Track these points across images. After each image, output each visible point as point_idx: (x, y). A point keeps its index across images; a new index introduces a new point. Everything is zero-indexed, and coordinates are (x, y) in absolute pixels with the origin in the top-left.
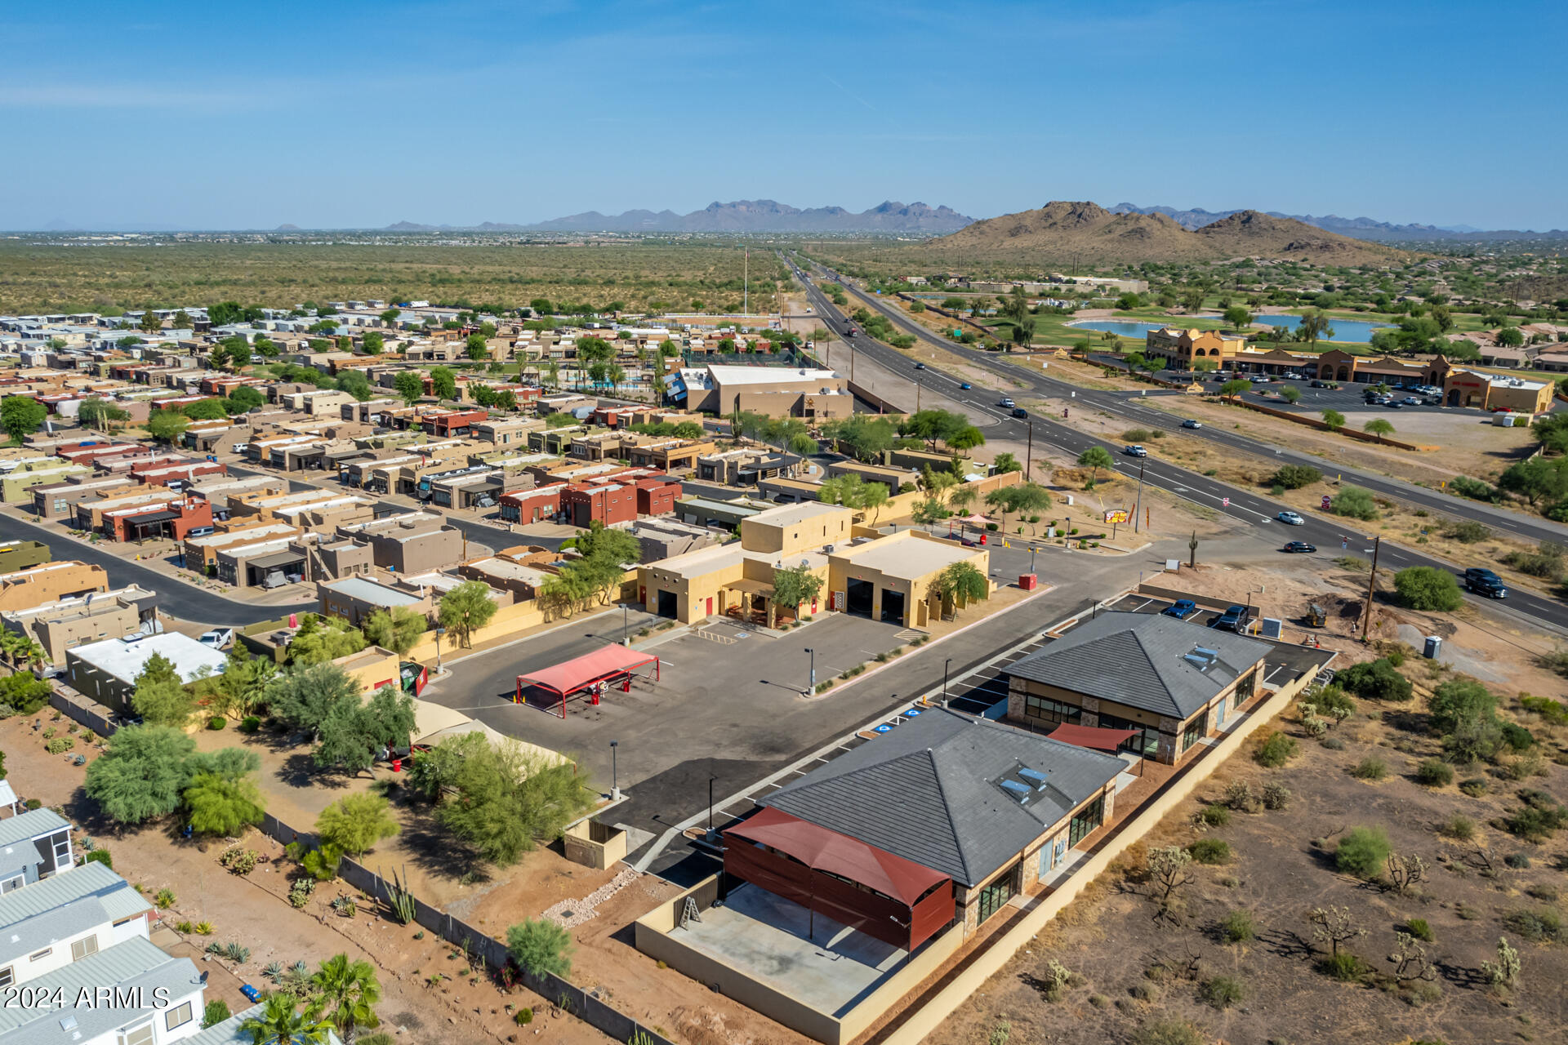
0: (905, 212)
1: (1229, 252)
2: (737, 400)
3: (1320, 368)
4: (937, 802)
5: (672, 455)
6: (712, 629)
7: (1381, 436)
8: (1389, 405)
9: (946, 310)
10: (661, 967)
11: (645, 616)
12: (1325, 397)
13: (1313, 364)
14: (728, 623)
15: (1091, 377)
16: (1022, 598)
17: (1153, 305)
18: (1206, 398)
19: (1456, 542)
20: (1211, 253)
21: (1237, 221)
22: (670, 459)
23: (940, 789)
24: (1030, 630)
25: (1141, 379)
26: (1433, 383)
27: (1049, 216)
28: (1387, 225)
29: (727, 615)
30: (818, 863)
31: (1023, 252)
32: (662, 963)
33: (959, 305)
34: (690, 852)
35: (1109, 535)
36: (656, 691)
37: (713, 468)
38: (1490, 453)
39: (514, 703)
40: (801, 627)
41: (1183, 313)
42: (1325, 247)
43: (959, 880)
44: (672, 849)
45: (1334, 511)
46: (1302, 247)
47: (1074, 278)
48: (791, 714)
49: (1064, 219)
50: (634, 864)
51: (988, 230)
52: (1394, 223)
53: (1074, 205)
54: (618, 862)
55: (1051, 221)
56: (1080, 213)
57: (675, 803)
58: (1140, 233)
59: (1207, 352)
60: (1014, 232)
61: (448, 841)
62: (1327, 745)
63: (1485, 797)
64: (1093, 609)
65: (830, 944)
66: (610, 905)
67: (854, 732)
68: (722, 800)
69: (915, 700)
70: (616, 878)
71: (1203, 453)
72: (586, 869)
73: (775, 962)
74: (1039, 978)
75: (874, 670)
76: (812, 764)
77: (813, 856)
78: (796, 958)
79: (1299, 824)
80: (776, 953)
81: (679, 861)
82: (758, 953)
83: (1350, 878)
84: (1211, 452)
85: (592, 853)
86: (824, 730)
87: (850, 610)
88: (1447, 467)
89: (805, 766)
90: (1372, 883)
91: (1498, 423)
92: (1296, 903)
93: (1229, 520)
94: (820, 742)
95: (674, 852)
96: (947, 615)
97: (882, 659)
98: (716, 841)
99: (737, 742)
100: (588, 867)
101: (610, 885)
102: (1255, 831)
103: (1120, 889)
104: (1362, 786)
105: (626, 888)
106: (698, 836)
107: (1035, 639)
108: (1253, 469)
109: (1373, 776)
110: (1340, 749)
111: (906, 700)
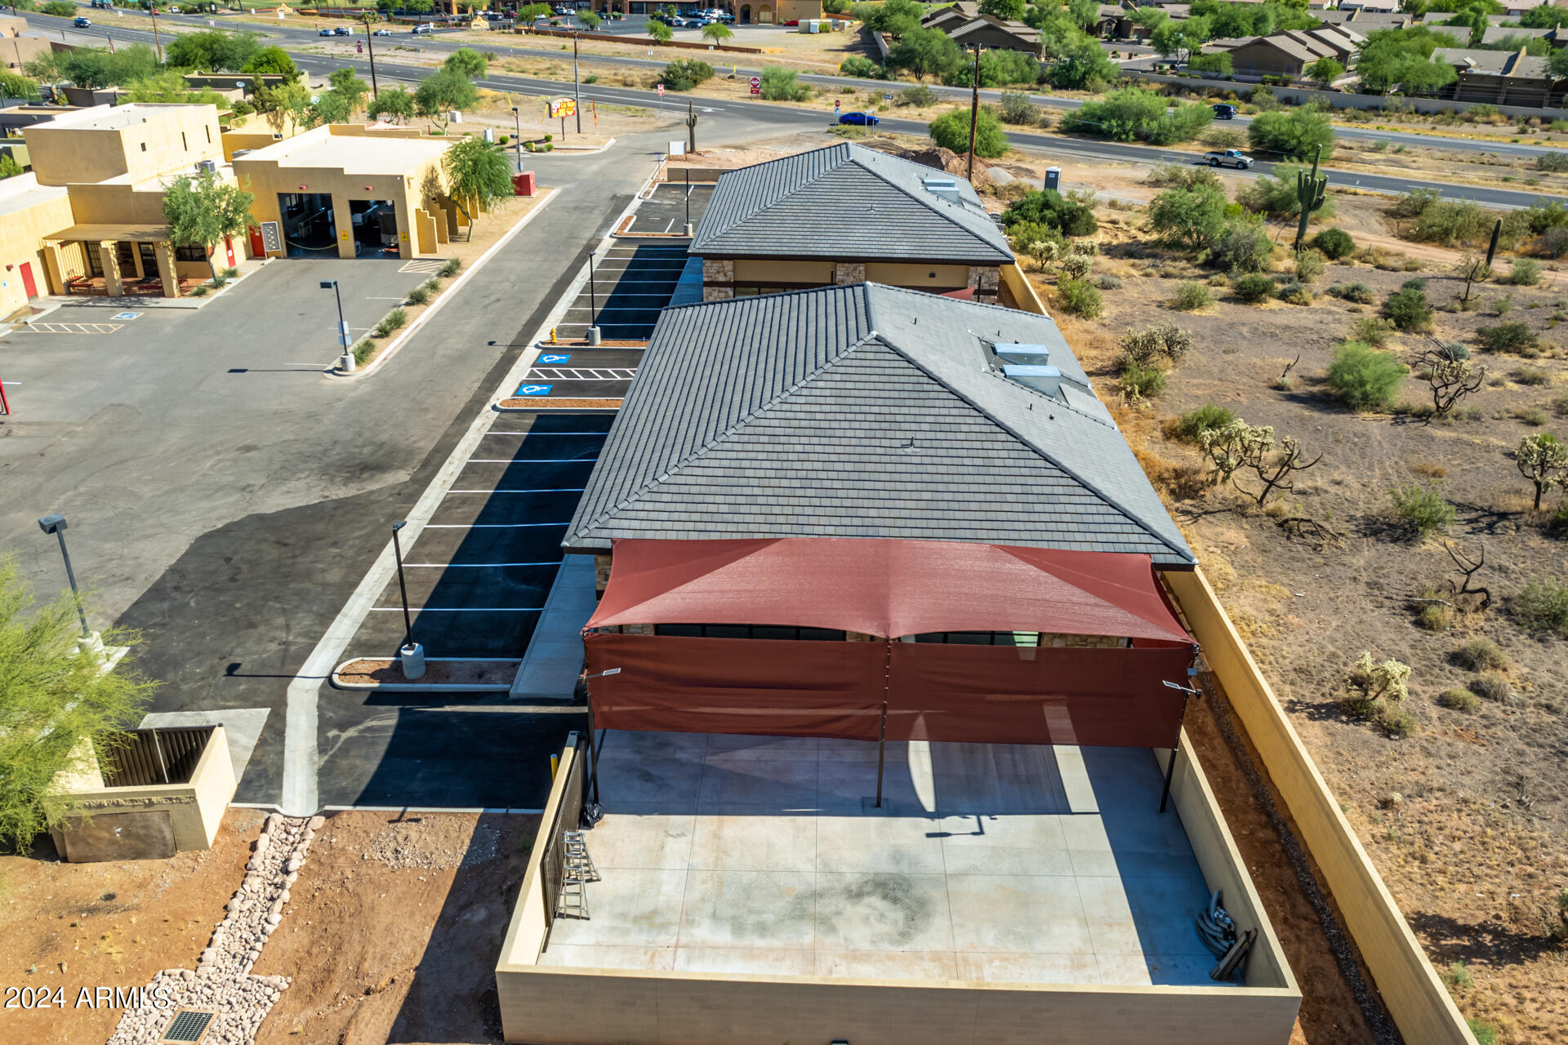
3: (593, 2)
4: (976, 423)
6: (53, 317)
7: (721, 43)
12: (620, 23)
14: (80, 304)
16: (526, 210)
18: (497, 30)
19: (912, 107)
23: (962, 399)
24: (588, 235)
26: (712, 6)
29: (69, 294)
30: (904, 623)
34: (388, 719)
35: (556, 135)
36: (16, 431)
38: (831, 50)
40: (227, 288)
44: (343, 727)
45: (764, 98)
48: (340, 405)
50: (274, 797)
54: (229, 812)
57: (252, 625)
62: (1105, 286)
63: (1314, 304)
64: (636, 204)
65: (928, 801)
66: (298, 939)
67: (488, 407)
68: (355, 585)
69: (533, 342)
70: (257, 861)
71: (555, 67)
72: (158, 863)
73: (875, 901)
74: (1318, 700)
75: (420, 318)
76: (469, 473)
77: (880, 609)
78: (905, 868)
79: (1222, 371)
80: (851, 878)
81: (382, 749)
82: (816, 895)
83: (1371, 415)
84: (565, 66)
85: (156, 818)
86: (430, 416)
87: (291, 253)
88: (812, 60)
89: (460, 479)
90: (1401, 415)
91: (807, 31)
92: (1381, 462)
93: (666, 114)
94: (446, 435)
95: (352, 732)
96: (454, 235)
97: (418, 299)
98: (432, 673)
99: (282, 474)
100: (164, 856)
101: (254, 883)
102: (1199, 392)
103: (1185, 513)
104: (1207, 319)
105: (305, 872)
106: (374, 676)
107: (607, 243)
108: (630, 76)
109: (1200, 305)
110: (1120, 287)
111: (518, 345)
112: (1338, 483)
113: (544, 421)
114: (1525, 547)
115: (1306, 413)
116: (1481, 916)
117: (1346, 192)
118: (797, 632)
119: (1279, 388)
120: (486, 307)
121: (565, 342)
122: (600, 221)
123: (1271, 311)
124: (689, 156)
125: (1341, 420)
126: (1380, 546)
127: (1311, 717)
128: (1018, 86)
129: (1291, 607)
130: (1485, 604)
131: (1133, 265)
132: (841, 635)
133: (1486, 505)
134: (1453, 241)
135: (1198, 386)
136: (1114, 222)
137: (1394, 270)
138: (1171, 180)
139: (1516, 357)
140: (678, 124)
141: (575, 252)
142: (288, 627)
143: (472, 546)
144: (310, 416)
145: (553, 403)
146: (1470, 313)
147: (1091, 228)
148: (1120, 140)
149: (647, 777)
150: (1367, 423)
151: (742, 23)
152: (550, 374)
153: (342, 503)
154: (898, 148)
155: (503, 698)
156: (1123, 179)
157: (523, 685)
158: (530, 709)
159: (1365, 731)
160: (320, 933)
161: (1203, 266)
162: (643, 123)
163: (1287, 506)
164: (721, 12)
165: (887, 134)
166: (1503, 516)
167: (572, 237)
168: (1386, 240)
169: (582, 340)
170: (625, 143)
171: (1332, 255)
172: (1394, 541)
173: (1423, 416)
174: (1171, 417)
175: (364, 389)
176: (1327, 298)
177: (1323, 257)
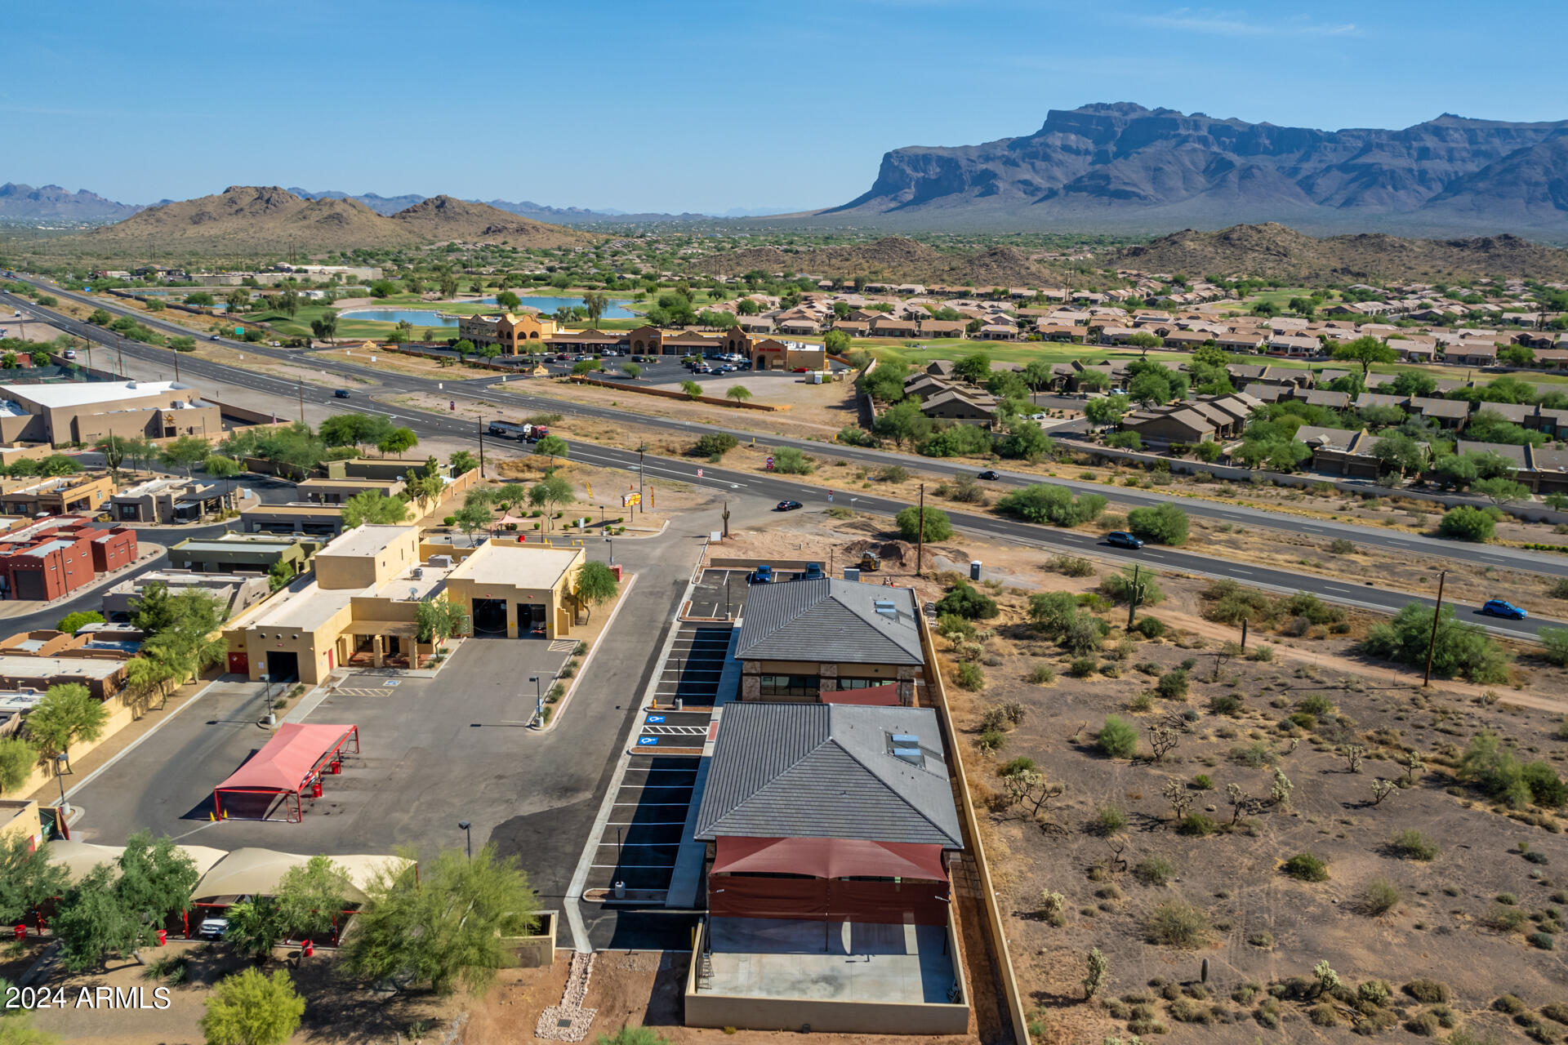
0: (35, 195)
1: (429, 237)
2: (74, 425)
3: (632, 344)
5: (69, 497)
6: (348, 683)
7: (742, 401)
8: (712, 373)
9: (191, 306)
10: (731, 1033)
11: (250, 688)
12: (655, 370)
13: (625, 341)
14: (361, 674)
15: (423, 367)
17: (406, 292)
18: (555, 379)
19: (889, 483)
20: (414, 240)
21: (431, 206)
22: (67, 502)
24: (662, 618)
25: (475, 366)
26: (732, 350)
27: (232, 200)
28: (549, 208)
29: (350, 666)
30: (837, 870)
31: (213, 241)
32: (728, 1028)
33: (204, 300)
34: (613, 915)
35: (627, 517)
37: (136, 506)
38: (830, 407)
39: (214, 822)
40: (444, 661)
41: (439, 299)
42: (521, 230)
43: (948, 847)
44: (594, 918)
45: (776, 471)
46: (500, 231)
47: (305, 267)
48: (541, 750)
49: (251, 205)
50: (573, 947)
51: (165, 217)
52: (555, 207)
53: (261, 191)
54: (557, 951)
55: (236, 207)
56: (266, 199)
57: (537, 873)
58: (338, 218)
59: (528, 336)
60: (198, 219)
61: (325, 1001)
62: (990, 664)
63: (1122, 677)
64: (690, 588)
65: (848, 949)
66: (596, 997)
67: (624, 752)
68: (580, 854)
69: (642, 708)
70: (573, 968)
71: (612, 431)
72: (534, 969)
73: (823, 984)
74: (1028, 911)
75: (572, 686)
76: (623, 794)
77: (826, 867)
78: (835, 973)
79: (1044, 730)
80: (814, 976)
81: (614, 927)
82: (800, 982)
83: (1120, 760)
84: (619, 430)
85: (535, 950)
86: (594, 758)
87: (478, 634)
88: (814, 422)
89: (618, 797)
90: (1137, 759)
91: (812, 381)
92: (1112, 790)
93: (704, 490)
94: (605, 771)
95: (597, 921)
96: (577, 621)
97: (567, 675)
98: (628, 896)
99: (524, 793)
100: (536, 966)
101: (573, 977)
102: (1025, 745)
103: (995, 819)
104: (1049, 690)
105: (593, 974)
106: (602, 896)
107: (676, 626)
108: (672, 442)
109: (1046, 680)
110: (1001, 664)
111: (633, 709)
112: (1082, 803)
113: (658, 762)
114: (1164, 839)
115: (1082, 759)
116: (1061, 992)
117: (1182, 576)
118: (794, 876)
119: (1072, 742)
120: (609, 679)
121: (661, 707)
122: (668, 606)
123: (1093, 683)
124: (725, 539)
125: (1102, 764)
126: (1089, 838)
127: (1022, 918)
128: (974, 456)
129: (1031, 869)
130: (1124, 869)
131: (1015, 645)
132: (814, 877)
133: (1155, 815)
134: (1237, 622)
135: (1026, 741)
136: (1012, 606)
137: (1186, 648)
138: (1061, 567)
139: (1229, 718)
140: (713, 501)
141: (657, 633)
142: (554, 875)
143: (634, 834)
144: (528, 757)
145: (661, 750)
146: (1218, 684)
147: (994, 613)
148: (1038, 522)
149: (729, 939)
150: (1117, 765)
151: (758, 369)
152: (655, 730)
153: (561, 810)
154: (875, 529)
155: (662, 907)
156: (1027, 563)
157: (670, 901)
158: (675, 912)
159: (1044, 924)
160: (605, 995)
161: (1061, 646)
162: (686, 499)
163: (1046, 817)
164: (740, 356)
165: (866, 514)
166: (1161, 822)
167: (652, 621)
168: (1194, 620)
169: (671, 706)
170: (677, 525)
171: (1149, 635)
172: (1098, 835)
173: (1148, 761)
174: (1003, 762)
175: (551, 740)
176: (1134, 671)
177: (1143, 637)
